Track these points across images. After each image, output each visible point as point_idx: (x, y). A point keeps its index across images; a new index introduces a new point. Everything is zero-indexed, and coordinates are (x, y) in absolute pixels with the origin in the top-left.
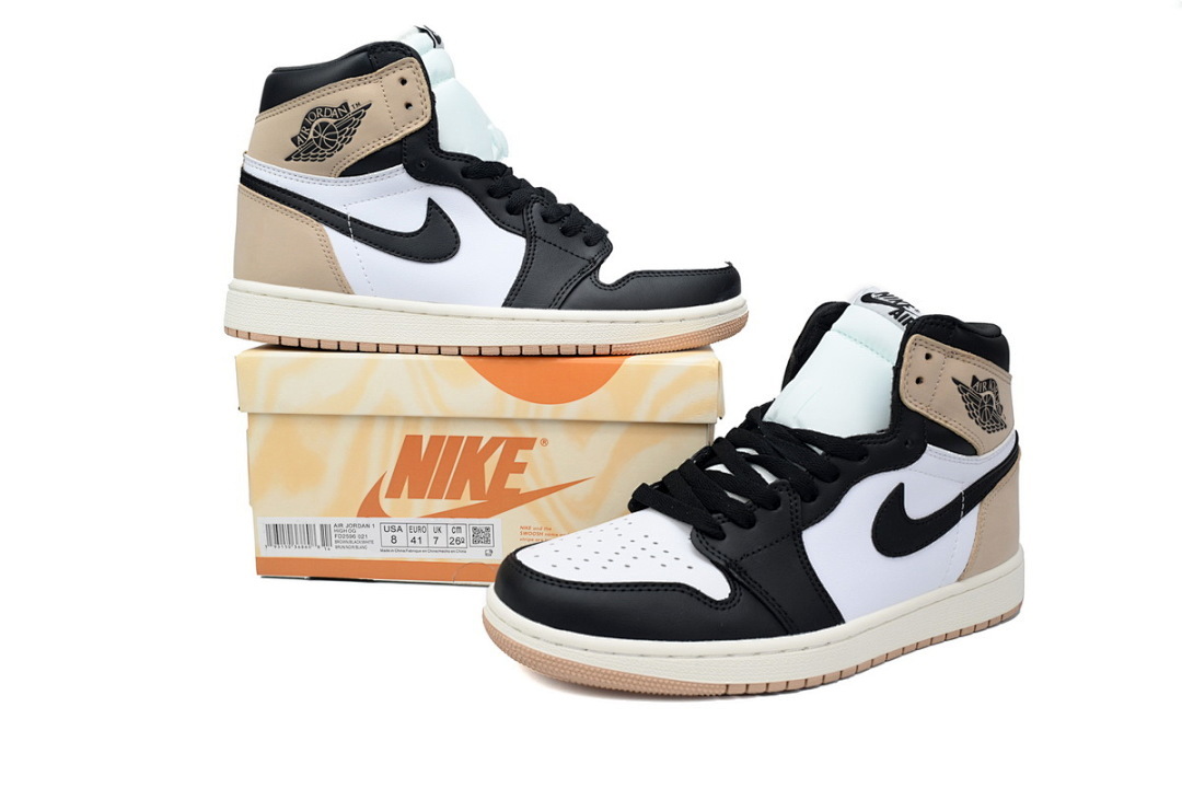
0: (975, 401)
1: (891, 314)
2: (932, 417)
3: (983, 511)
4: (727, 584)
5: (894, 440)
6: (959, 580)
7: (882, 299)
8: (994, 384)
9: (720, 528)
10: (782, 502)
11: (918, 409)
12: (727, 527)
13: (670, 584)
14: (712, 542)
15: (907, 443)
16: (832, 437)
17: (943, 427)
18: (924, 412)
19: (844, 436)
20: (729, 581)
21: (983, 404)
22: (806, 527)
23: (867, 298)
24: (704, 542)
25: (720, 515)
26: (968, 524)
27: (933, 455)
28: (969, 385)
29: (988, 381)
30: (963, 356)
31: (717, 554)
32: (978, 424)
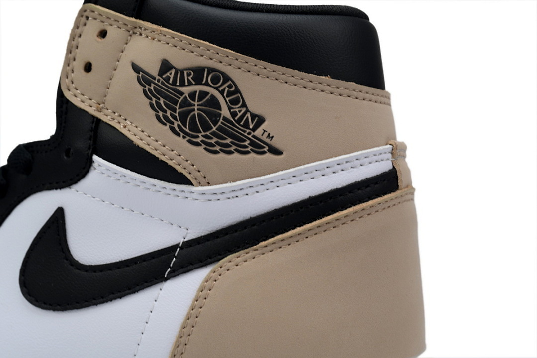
29: (199, 70)
32: (179, 135)
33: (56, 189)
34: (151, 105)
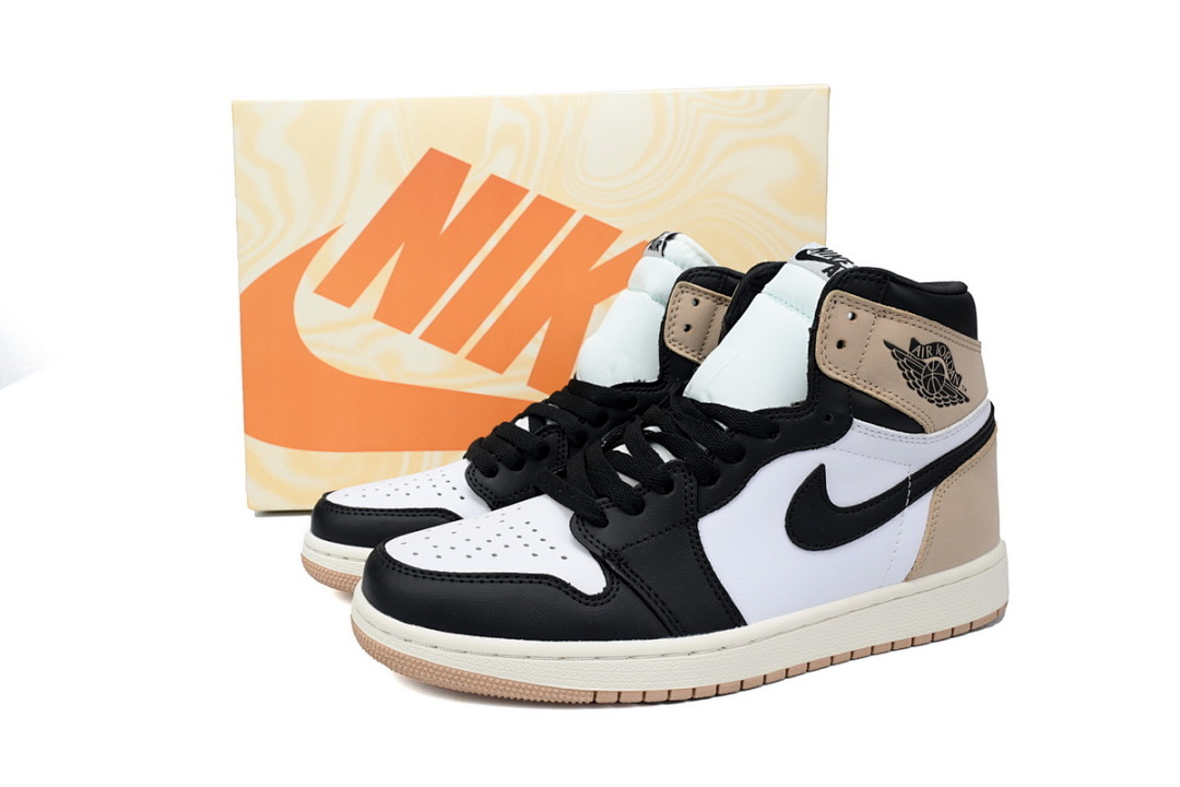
0: (915, 368)
1: (824, 271)
2: (859, 387)
3: (938, 498)
4: (604, 578)
5: (812, 413)
6: (907, 580)
7: (817, 255)
8: (945, 349)
9: (604, 515)
10: (675, 485)
11: (839, 378)
12: (612, 514)
13: (537, 576)
14: (592, 530)
15: (828, 418)
16: (738, 411)
17: (875, 399)
18: (848, 381)
19: (751, 409)
20: (605, 574)
21: (927, 371)
22: (704, 514)
23: (802, 256)
24: (583, 530)
25: (605, 499)
26: (917, 514)
27: (861, 433)
28: (907, 350)
29: (934, 345)
30: (899, 315)
31: (596, 543)
32: (922, 396)
33: (813, 449)
34: (904, 375)
